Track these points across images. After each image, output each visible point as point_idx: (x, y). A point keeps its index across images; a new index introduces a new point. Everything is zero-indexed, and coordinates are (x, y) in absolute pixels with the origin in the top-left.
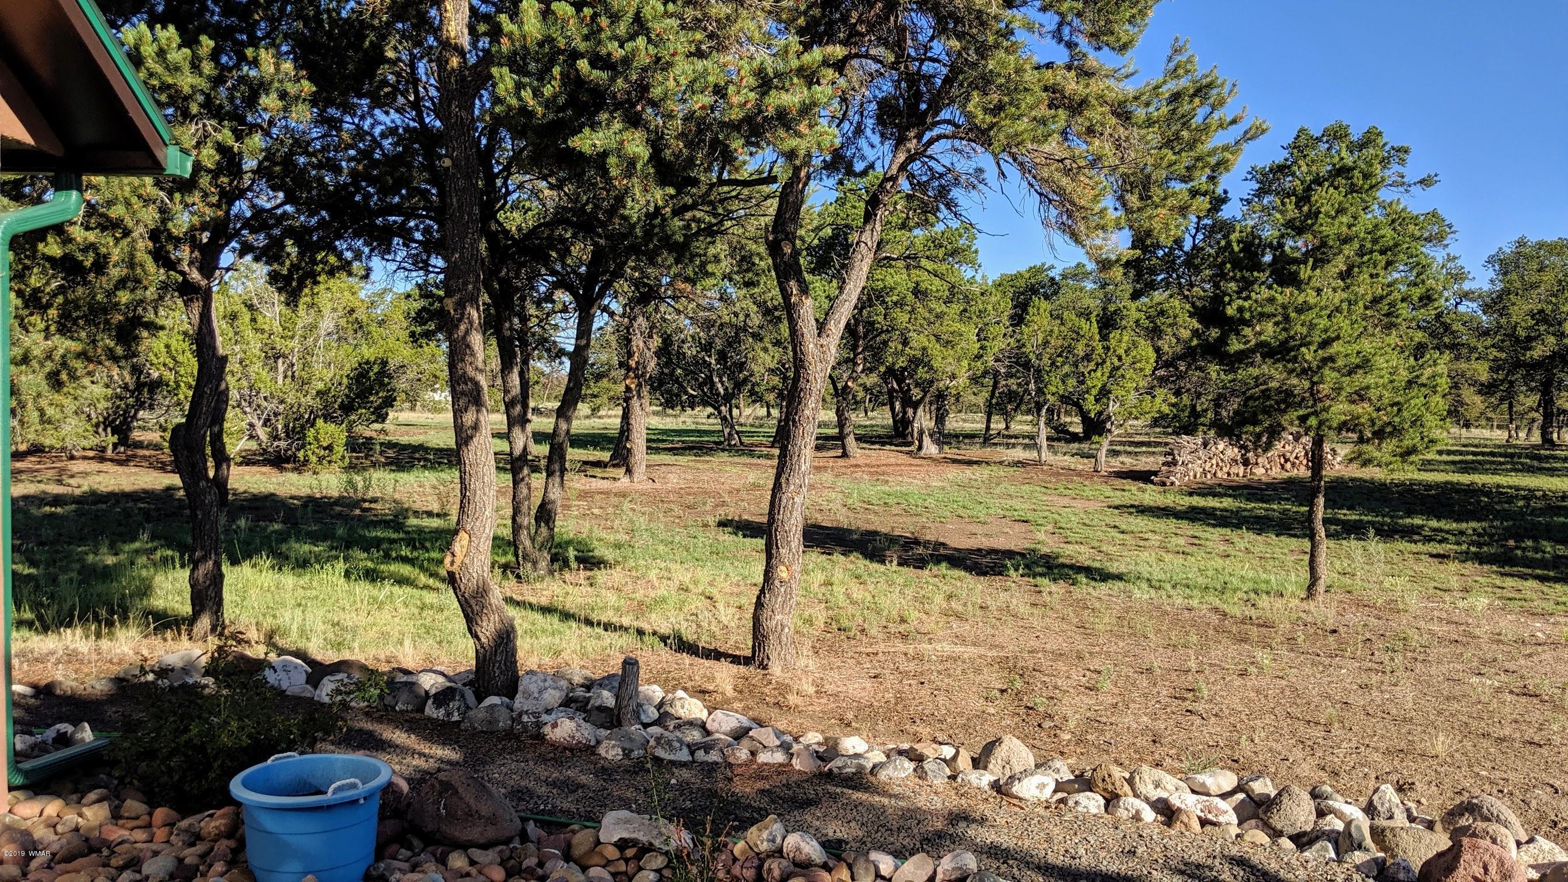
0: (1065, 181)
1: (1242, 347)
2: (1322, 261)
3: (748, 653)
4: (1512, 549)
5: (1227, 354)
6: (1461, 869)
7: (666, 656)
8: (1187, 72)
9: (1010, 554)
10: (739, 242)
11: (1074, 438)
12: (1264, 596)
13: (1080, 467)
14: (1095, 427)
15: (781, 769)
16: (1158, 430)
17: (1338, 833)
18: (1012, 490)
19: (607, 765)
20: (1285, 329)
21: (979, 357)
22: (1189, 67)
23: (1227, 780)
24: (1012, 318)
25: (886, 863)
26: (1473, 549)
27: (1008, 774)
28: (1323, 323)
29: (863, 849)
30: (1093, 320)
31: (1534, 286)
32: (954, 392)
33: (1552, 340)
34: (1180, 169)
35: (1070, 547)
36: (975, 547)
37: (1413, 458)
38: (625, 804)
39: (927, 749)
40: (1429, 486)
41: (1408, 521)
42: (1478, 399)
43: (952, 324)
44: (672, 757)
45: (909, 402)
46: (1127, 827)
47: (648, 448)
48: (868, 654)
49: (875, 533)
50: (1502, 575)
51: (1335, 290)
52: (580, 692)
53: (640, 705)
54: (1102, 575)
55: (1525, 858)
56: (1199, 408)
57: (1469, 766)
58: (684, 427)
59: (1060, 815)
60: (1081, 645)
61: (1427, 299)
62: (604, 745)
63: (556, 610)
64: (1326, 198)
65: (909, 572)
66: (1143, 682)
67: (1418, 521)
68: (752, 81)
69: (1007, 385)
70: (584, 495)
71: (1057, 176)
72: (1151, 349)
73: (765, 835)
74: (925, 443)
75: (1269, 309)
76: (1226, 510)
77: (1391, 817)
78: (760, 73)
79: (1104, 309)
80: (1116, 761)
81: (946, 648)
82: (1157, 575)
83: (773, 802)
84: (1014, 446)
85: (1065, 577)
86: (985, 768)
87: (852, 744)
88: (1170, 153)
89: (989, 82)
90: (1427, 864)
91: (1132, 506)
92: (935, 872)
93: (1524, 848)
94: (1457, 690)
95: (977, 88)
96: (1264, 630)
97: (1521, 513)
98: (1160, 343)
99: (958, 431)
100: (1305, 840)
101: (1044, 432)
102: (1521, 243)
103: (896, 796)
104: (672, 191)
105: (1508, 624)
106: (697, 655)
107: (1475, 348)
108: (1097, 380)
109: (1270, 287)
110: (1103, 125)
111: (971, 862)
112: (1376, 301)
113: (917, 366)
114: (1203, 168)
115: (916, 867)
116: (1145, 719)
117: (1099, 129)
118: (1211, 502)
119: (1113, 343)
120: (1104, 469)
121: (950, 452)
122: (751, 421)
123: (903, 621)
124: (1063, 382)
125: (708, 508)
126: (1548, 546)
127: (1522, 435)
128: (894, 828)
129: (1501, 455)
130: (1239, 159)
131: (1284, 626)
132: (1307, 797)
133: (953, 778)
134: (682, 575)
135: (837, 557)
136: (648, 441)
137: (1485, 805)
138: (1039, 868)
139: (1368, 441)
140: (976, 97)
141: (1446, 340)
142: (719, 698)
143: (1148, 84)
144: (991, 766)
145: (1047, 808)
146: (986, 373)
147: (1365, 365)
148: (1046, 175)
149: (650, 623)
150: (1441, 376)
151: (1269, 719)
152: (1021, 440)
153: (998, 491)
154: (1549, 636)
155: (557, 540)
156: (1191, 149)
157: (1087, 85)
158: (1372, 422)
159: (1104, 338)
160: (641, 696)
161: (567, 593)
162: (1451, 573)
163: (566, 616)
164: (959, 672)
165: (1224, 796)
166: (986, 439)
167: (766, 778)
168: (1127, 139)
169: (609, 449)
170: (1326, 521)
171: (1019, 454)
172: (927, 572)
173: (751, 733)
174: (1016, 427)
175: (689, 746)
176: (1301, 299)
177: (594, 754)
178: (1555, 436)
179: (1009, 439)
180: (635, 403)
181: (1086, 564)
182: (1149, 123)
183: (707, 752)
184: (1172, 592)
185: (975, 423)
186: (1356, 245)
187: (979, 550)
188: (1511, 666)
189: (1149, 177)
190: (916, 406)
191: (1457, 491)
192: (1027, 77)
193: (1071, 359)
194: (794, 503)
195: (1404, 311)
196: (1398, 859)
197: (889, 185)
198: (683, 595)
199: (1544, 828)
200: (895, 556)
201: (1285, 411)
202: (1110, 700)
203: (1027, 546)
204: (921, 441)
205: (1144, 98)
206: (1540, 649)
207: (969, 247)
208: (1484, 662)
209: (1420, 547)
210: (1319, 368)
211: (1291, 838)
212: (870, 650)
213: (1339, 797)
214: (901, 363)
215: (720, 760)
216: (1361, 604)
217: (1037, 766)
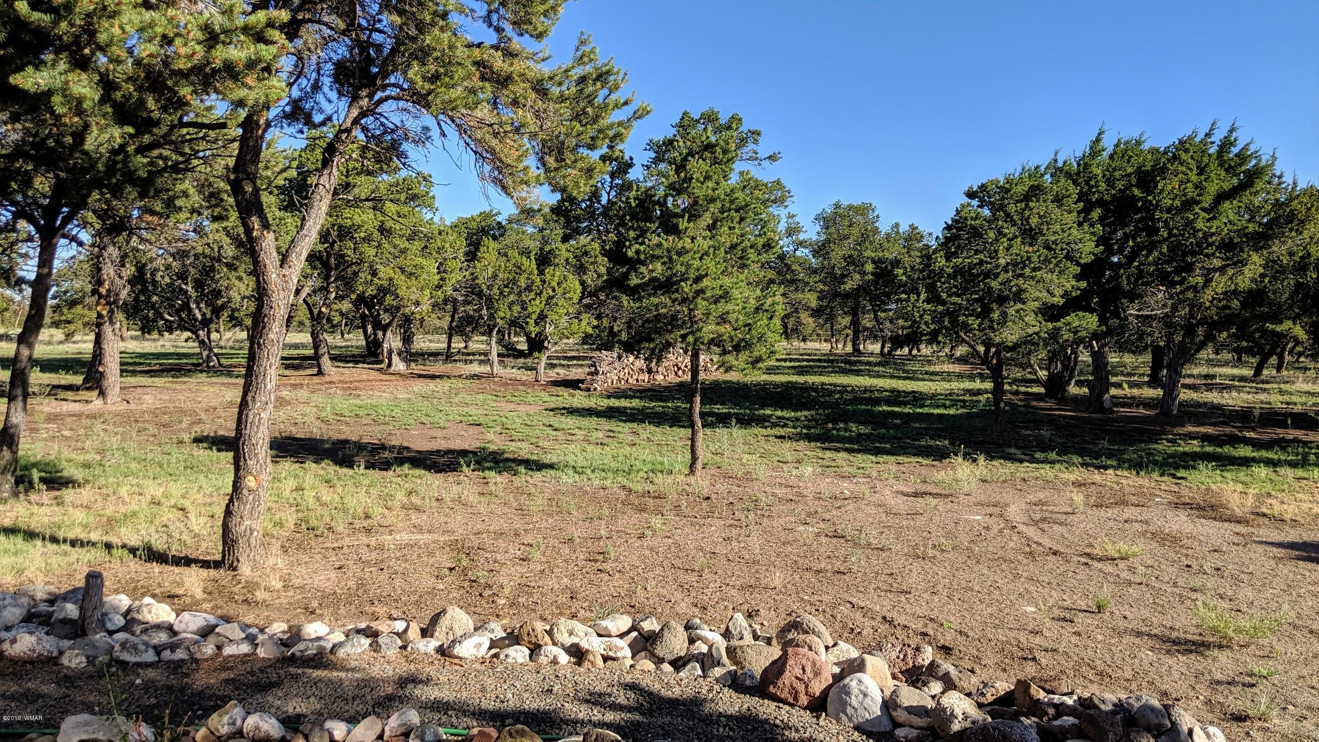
0: (494, 142)
1: (639, 281)
2: (695, 215)
3: (218, 557)
4: (830, 431)
5: (628, 286)
6: (787, 672)
7: (135, 567)
8: (591, 60)
9: (464, 453)
10: (206, 180)
11: (521, 354)
12: (659, 475)
13: (525, 378)
14: (537, 344)
15: (244, 659)
16: (586, 347)
17: (704, 654)
18: (468, 399)
19: (70, 673)
20: (669, 268)
21: (439, 287)
22: (592, 56)
23: (624, 622)
24: (467, 254)
25: (339, 729)
26: (804, 431)
27: (451, 638)
28: (696, 263)
29: (319, 720)
30: (533, 258)
31: (846, 237)
32: (418, 317)
33: (857, 276)
34: (586, 138)
35: (514, 444)
36: (435, 448)
37: (760, 365)
38: (88, 708)
39: (382, 626)
40: (776, 385)
41: (762, 412)
42: (811, 320)
43: (414, 259)
44: (138, 659)
45: (379, 326)
46: (547, 671)
47: (122, 371)
48: (334, 549)
49: (346, 442)
50: (824, 449)
51: (704, 238)
52: (43, 608)
53: (105, 615)
54: (539, 466)
55: (831, 658)
56: (616, 329)
57: (797, 593)
58: (163, 351)
59: (493, 668)
60: (519, 525)
61: (768, 246)
62: (67, 654)
63: (19, 531)
64: (697, 167)
65: (375, 474)
66: (566, 550)
67: (768, 412)
68: (200, 36)
69: (465, 311)
70: (52, 418)
71: (488, 137)
72: (577, 283)
73: (225, 719)
74: (394, 361)
75: (658, 252)
76: (634, 409)
77: (742, 638)
78: (206, 28)
79: (541, 249)
80: (541, 617)
81: (404, 537)
82: (581, 462)
83: (237, 689)
84: (471, 362)
85: (507, 469)
86: (432, 636)
87: (314, 629)
88: (578, 125)
89: (428, 55)
90: (765, 671)
91: (564, 408)
92: (383, 730)
93: (830, 650)
94: (791, 537)
95: (417, 58)
96: (657, 500)
97: (837, 404)
98: (584, 277)
99: (425, 350)
100: (680, 663)
101: (495, 349)
102: (837, 206)
103: (353, 670)
104: (131, 130)
105: (826, 485)
106: (167, 563)
107: (808, 283)
108: (536, 306)
109: (659, 236)
110: (525, 98)
111: (414, 717)
112: (733, 247)
113: (385, 295)
114: (603, 139)
115: (367, 729)
116: (565, 580)
117: (521, 100)
118: (624, 403)
119: (548, 277)
120: (543, 379)
121: (416, 368)
122: (231, 343)
123: (367, 517)
124: (510, 309)
125: (184, 425)
126: (853, 427)
127: (840, 346)
128: (350, 698)
129: (825, 361)
130: (631, 133)
131: (673, 497)
132: (681, 629)
133: (404, 647)
134: (154, 490)
135: (310, 465)
136: (122, 364)
137: (805, 621)
138: (474, 714)
139: (729, 352)
140: (416, 66)
141: (788, 277)
142: (188, 600)
143: (560, 68)
144: (436, 634)
145: (482, 663)
146: (446, 301)
147: (726, 296)
148: (479, 136)
149: (119, 537)
150: (778, 304)
151: (658, 571)
152: (477, 357)
153: (456, 400)
154: (852, 493)
155: (22, 462)
156: (594, 123)
157: (512, 64)
158: (732, 338)
159: (541, 273)
160: (106, 607)
161: (32, 514)
162: (787, 450)
163: (30, 535)
164: (415, 556)
165: (622, 636)
166: (448, 356)
167: (231, 669)
168: (545, 111)
169: (82, 373)
170: (703, 415)
171: (475, 368)
172: (391, 473)
173: (217, 630)
174: (474, 346)
175: (155, 647)
176: (680, 246)
177: (56, 664)
178: (861, 347)
179: (467, 356)
180: (107, 329)
181: (526, 457)
182: (562, 99)
183: (173, 651)
184: (592, 476)
185: (438, 343)
186: (719, 204)
187: (438, 451)
188: (827, 517)
189: (563, 143)
190: (385, 328)
191: (795, 389)
192: (458, 53)
193: (516, 291)
194: (260, 419)
195: (752, 255)
196: (746, 670)
197: (344, 136)
198: (155, 508)
199: (845, 634)
200: (363, 461)
201: (671, 332)
202: (539, 568)
203: (478, 445)
204: (390, 359)
205: (557, 78)
206: (846, 502)
207: (427, 193)
208: (809, 515)
209: (769, 431)
210: (694, 298)
211: (670, 663)
212: (336, 545)
213: (706, 627)
214: (371, 291)
215: (186, 657)
216: (727, 477)
217: (476, 629)
